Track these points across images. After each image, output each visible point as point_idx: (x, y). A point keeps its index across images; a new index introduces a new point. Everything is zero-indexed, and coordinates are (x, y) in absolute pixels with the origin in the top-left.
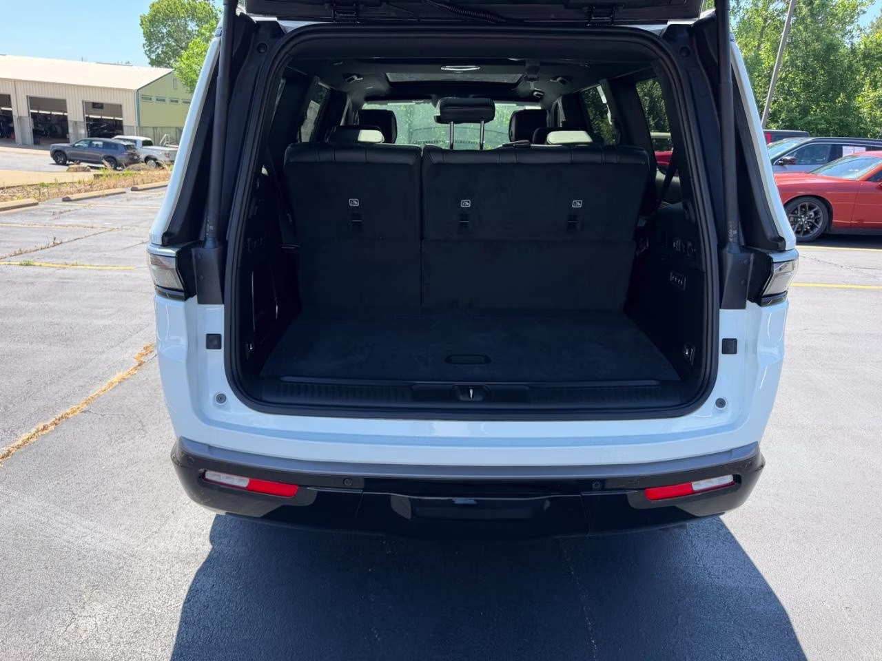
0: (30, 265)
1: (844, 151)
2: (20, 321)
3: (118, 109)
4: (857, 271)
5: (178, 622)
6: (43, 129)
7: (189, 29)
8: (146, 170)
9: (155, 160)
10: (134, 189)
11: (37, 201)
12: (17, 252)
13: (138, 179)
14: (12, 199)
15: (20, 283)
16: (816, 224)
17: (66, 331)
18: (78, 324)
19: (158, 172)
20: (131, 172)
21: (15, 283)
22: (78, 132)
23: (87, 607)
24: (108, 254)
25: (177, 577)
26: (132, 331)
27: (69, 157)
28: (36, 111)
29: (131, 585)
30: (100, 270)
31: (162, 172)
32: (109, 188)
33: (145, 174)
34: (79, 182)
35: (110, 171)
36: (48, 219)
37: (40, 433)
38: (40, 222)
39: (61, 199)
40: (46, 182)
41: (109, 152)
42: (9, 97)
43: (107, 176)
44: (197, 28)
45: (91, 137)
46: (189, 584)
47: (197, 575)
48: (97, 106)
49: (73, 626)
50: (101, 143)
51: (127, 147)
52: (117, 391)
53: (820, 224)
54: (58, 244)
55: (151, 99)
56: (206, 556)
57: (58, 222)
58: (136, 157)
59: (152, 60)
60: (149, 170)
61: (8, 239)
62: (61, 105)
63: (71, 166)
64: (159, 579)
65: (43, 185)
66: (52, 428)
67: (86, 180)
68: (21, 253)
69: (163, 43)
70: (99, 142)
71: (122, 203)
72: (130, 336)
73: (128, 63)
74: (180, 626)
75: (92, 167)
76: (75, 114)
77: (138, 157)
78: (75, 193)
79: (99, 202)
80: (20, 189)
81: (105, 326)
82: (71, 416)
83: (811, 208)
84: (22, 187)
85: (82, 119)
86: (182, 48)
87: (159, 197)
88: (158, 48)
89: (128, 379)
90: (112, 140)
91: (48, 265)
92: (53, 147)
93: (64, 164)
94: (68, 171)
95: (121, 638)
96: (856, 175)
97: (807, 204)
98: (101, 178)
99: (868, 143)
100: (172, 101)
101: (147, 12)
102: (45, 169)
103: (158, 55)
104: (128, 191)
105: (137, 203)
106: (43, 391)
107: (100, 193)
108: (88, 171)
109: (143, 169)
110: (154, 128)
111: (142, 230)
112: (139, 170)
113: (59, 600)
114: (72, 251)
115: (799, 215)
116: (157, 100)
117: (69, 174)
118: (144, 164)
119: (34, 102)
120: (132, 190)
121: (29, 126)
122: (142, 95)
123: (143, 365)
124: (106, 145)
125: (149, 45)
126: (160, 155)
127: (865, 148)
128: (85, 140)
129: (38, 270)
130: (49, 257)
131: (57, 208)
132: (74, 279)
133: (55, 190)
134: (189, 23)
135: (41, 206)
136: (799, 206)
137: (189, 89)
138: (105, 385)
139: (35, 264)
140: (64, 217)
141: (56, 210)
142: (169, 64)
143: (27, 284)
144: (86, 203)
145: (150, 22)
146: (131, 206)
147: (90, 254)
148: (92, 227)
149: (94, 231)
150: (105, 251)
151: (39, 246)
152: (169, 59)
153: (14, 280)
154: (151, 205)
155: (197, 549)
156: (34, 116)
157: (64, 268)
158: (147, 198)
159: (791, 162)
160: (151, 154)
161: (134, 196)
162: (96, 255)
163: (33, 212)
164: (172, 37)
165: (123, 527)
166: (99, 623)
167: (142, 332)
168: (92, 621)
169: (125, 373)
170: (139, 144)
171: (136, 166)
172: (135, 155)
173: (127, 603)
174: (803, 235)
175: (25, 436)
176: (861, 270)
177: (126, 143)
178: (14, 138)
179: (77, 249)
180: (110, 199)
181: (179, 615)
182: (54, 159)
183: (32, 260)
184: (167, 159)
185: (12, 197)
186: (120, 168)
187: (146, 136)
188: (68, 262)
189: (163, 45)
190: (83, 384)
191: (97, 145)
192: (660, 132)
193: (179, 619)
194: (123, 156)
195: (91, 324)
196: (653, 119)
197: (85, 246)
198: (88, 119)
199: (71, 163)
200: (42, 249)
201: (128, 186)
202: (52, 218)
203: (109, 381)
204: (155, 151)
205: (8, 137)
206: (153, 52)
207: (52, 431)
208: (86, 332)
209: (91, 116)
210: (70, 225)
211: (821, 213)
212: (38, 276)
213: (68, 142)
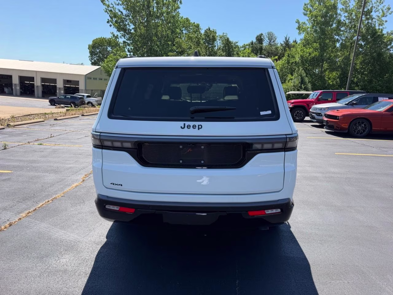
0: (42, 145)
1: (379, 99)
2: (38, 165)
3: (77, 83)
4: (379, 149)
5: (94, 261)
6: (46, 91)
7: (108, 50)
8: (88, 107)
9: (92, 103)
10: (83, 115)
11: (44, 120)
12: (37, 140)
13: (84, 111)
14: (34, 119)
15: (38, 152)
16: (365, 130)
17: (56, 169)
18: (60, 166)
19: (92, 109)
20: (81, 108)
21: (36, 151)
22: (61, 93)
23: (63, 256)
24: (72, 141)
25: (94, 248)
26: (80, 169)
27: (56, 102)
28: (44, 84)
29: (78, 250)
30: (69, 147)
31: (94, 109)
32: (73, 115)
33: (87, 109)
34: (61, 113)
35: (73, 108)
36: (49, 127)
37: (46, 203)
38: (45, 128)
39: (53, 119)
40: (47, 112)
41: (73, 100)
42: (33, 78)
43: (72, 110)
44: (111, 50)
45: (66, 94)
46: (98, 250)
47: (101, 248)
48: (68, 82)
49: (59, 261)
50: (69, 97)
51: (81, 98)
52: (74, 190)
53: (367, 130)
54: (52, 137)
55: (91, 79)
56: (104, 242)
57: (52, 128)
58: (84, 102)
59: (92, 62)
60: (89, 108)
61: (32, 135)
62: (55, 81)
63: (57, 106)
64: (88, 249)
65: (46, 114)
66: (51, 201)
67: (63, 111)
68: (38, 140)
69: (97, 56)
70: (69, 96)
71: (78, 121)
72: (80, 171)
73: (82, 64)
74: (95, 263)
75: (65, 107)
76: (60, 84)
77: (85, 102)
78: (59, 117)
79: (68, 120)
80: (36, 115)
81: (70, 167)
82: (58, 198)
83: (363, 123)
84: (38, 114)
85: (62, 87)
86: (105, 58)
87: (93, 119)
88: (95, 57)
89: (79, 186)
90: (74, 95)
91: (49, 145)
92: (50, 98)
93: (54, 105)
94: (56, 108)
95: (75, 265)
96: (382, 109)
97: (361, 122)
98: (69, 111)
99: (389, 96)
100: (100, 79)
101: (91, 43)
102: (46, 107)
103: (95, 61)
104: (80, 116)
105: (84, 121)
106: (47, 189)
107: (69, 117)
108: (64, 108)
109: (86, 107)
110: (91, 90)
111: (86, 131)
112: (85, 108)
113: (54, 254)
114: (58, 139)
115: (357, 126)
116: (94, 79)
117: (57, 109)
118: (87, 105)
119: (43, 80)
120: (82, 116)
121: (40, 89)
122: (88, 77)
123: (85, 181)
124: (72, 97)
125: (91, 57)
126: (94, 102)
127: (388, 98)
128: (63, 96)
129: (45, 147)
130: (49, 142)
131: (52, 123)
132: (58, 150)
133: (51, 116)
134: (108, 47)
135: (46, 122)
136: (357, 122)
137: (107, 74)
138: (70, 188)
139: (44, 144)
140: (54, 126)
141: (51, 124)
142: (99, 64)
143: (41, 151)
144: (63, 121)
145: (92, 47)
146: (82, 122)
147: (65, 140)
148: (66, 130)
149: (67, 132)
150: (70, 140)
151: (45, 138)
152: (99, 62)
153: (35, 150)
154: (90, 122)
155: (101, 240)
156: (43, 85)
157: (55, 146)
158: (88, 119)
159: (356, 104)
160: (90, 101)
161: (82, 118)
162: (67, 141)
163: (42, 124)
164: (101, 53)
165: (76, 233)
166: (67, 261)
167: (84, 169)
168: (65, 260)
169: (77, 184)
170: (85, 97)
171: (83, 106)
172: (83, 101)
173: (77, 255)
174: (360, 134)
175: (41, 204)
176: (381, 149)
177: (80, 97)
178: (34, 94)
179: (60, 139)
180: (73, 119)
181: (94, 259)
182: (50, 103)
183: (42, 143)
184: (97, 103)
185: (33, 119)
186: (77, 107)
187: (88, 94)
188: (56, 144)
189: (97, 57)
190: (62, 187)
191: (68, 97)
192: (306, 91)
193: (94, 260)
194: (78, 102)
195: (65, 166)
196: (303, 85)
197: (63, 138)
198: (65, 87)
199: (57, 104)
200: (46, 139)
201: (80, 114)
202: (50, 127)
203: (72, 186)
204: (92, 100)
205: (32, 94)
206: (93, 59)
207: (51, 202)
208: (63, 169)
209: (66, 85)
210: (57, 130)
211: (367, 125)
212: (45, 149)
213: (56, 96)
